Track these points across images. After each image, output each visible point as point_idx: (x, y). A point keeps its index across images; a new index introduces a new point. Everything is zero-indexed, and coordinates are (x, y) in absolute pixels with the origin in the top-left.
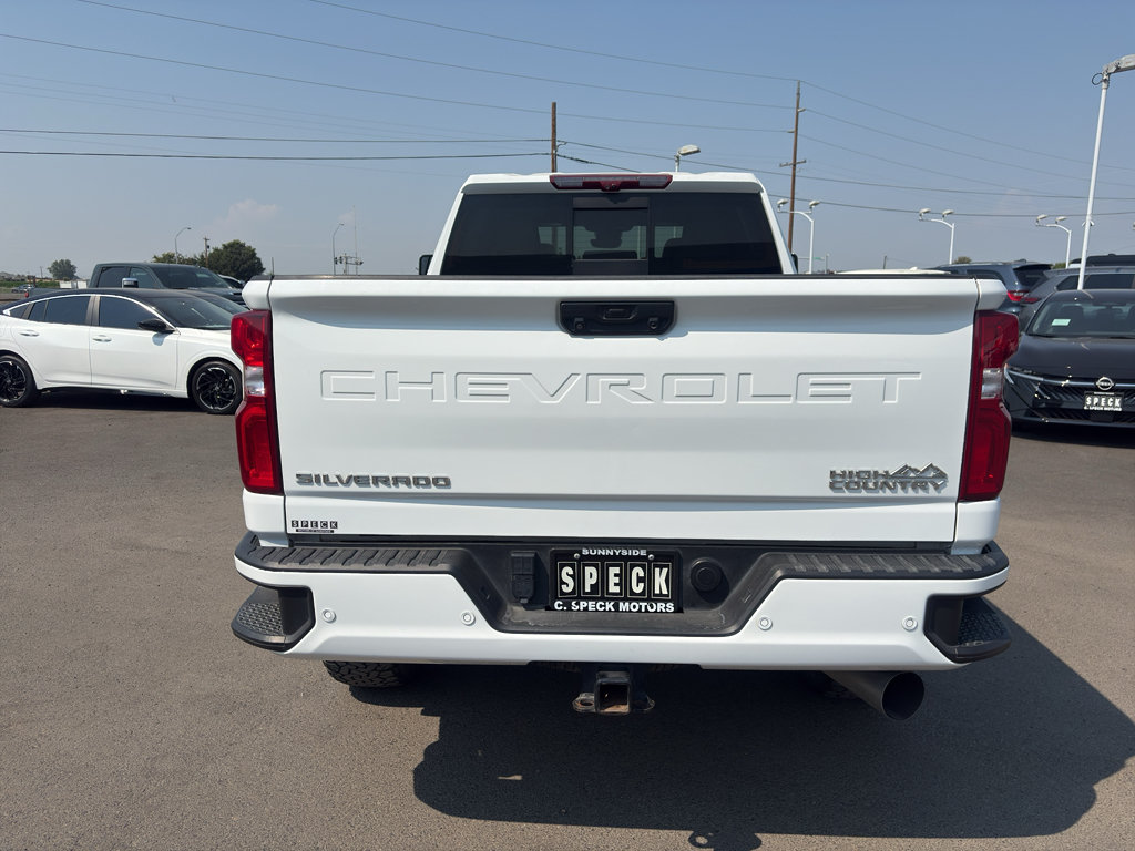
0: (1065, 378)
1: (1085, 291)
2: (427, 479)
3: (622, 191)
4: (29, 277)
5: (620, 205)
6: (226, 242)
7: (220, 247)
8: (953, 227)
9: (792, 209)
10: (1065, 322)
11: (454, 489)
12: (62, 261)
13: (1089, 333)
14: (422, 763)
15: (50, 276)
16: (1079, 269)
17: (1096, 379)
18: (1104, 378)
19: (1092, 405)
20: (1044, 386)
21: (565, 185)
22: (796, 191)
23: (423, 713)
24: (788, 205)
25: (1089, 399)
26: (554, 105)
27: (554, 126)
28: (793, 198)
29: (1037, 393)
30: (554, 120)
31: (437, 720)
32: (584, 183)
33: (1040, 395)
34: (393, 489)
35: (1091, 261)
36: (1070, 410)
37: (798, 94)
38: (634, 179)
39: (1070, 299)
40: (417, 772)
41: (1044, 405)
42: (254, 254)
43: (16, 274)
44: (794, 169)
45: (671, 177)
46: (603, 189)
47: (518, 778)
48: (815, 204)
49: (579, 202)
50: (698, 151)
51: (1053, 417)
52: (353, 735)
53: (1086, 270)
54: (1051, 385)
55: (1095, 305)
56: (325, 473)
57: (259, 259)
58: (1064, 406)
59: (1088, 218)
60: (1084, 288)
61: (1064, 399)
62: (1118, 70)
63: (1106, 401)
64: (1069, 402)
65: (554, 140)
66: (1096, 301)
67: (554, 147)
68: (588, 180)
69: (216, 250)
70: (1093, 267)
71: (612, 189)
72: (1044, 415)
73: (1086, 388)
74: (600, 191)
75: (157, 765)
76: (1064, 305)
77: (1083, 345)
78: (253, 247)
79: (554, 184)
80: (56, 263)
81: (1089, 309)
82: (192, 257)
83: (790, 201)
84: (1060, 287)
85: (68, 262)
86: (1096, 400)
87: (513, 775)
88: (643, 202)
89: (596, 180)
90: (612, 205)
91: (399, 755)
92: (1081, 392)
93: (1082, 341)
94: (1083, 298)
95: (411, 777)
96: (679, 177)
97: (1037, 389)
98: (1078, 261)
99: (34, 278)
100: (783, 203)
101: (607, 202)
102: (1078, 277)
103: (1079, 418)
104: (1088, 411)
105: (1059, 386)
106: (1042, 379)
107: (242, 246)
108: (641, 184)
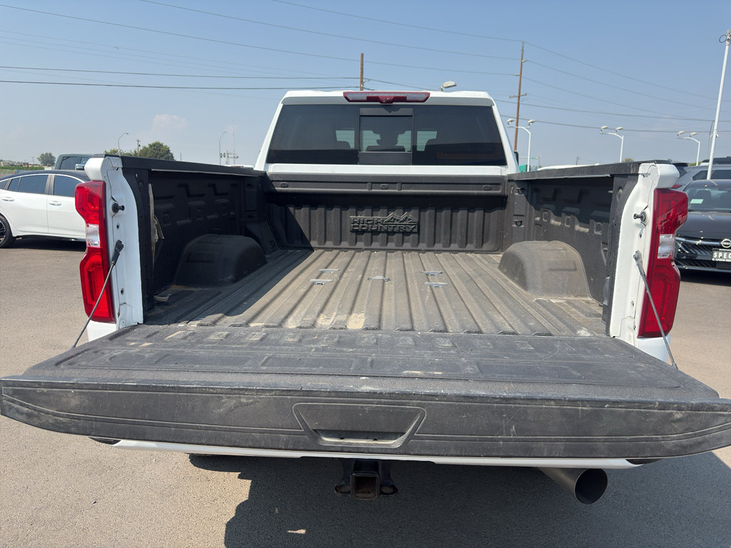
0: (698, 239)
1: (711, 181)
3: (394, 103)
4: (24, 164)
5: (393, 113)
6: (151, 143)
7: (147, 146)
8: (622, 138)
9: (517, 125)
10: (700, 201)
12: (47, 154)
13: (715, 209)
14: (233, 518)
15: (39, 163)
16: (707, 167)
17: (720, 240)
18: (726, 240)
19: (718, 258)
20: (685, 244)
21: (354, 99)
22: (520, 114)
23: (240, 477)
24: (515, 123)
25: (715, 254)
26: (362, 55)
27: (362, 69)
28: (518, 118)
29: (680, 248)
30: (362, 65)
31: (249, 482)
32: (368, 97)
33: (682, 251)
35: (716, 161)
36: (701, 260)
37: (523, 50)
38: (403, 95)
39: (702, 186)
40: (229, 525)
41: (685, 257)
42: (169, 151)
43: (16, 162)
44: (519, 100)
45: (429, 94)
46: (381, 102)
47: (302, 531)
48: (532, 122)
49: (364, 111)
50: (455, 85)
51: (691, 265)
52: (186, 494)
53: (713, 167)
54: (690, 244)
55: (720, 190)
57: (172, 154)
58: (698, 258)
59: (715, 132)
60: (711, 178)
61: (699, 253)
63: (727, 255)
64: (702, 255)
65: (362, 78)
66: (720, 187)
67: (362, 82)
68: (370, 95)
69: (145, 148)
70: (717, 165)
71: (387, 102)
72: (685, 264)
73: (714, 246)
74: (379, 103)
75: (40, 514)
76: (698, 190)
77: (711, 216)
78: (168, 146)
79: (346, 98)
80: (43, 155)
81: (715, 193)
82: (129, 152)
83: (516, 120)
84: (694, 178)
85: (50, 154)
86: (720, 254)
87: (300, 529)
88: (409, 112)
89: (376, 95)
90: (387, 113)
91: (217, 511)
92: (710, 249)
93: (710, 214)
94: (712, 186)
95: (224, 528)
96: (434, 94)
97: (680, 246)
98: (708, 161)
99: (28, 164)
100: (511, 121)
101: (383, 112)
102: (707, 171)
103: (708, 266)
104: (716, 261)
105: (695, 245)
106: (684, 240)
107: (161, 145)
108: (408, 99)
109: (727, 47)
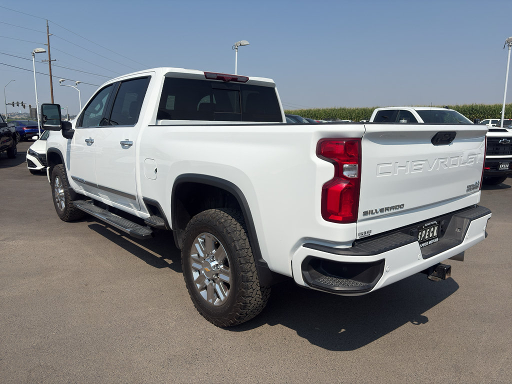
2: (398, 206)
3: (230, 82)
5: (230, 88)
11: (405, 208)
21: (210, 77)
32: (218, 77)
34: (390, 212)
37: (48, 26)
45: (248, 78)
47: (343, 330)
48: (78, 83)
56: (376, 209)
62: (241, 45)
68: (219, 75)
71: (227, 81)
74: (222, 81)
79: (205, 76)
88: (238, 88)
89: (221, 76)
90: (227, 88)
96: (251, 78)
101: (224, 87)
108: (238, 80)
109: (236, 53)
